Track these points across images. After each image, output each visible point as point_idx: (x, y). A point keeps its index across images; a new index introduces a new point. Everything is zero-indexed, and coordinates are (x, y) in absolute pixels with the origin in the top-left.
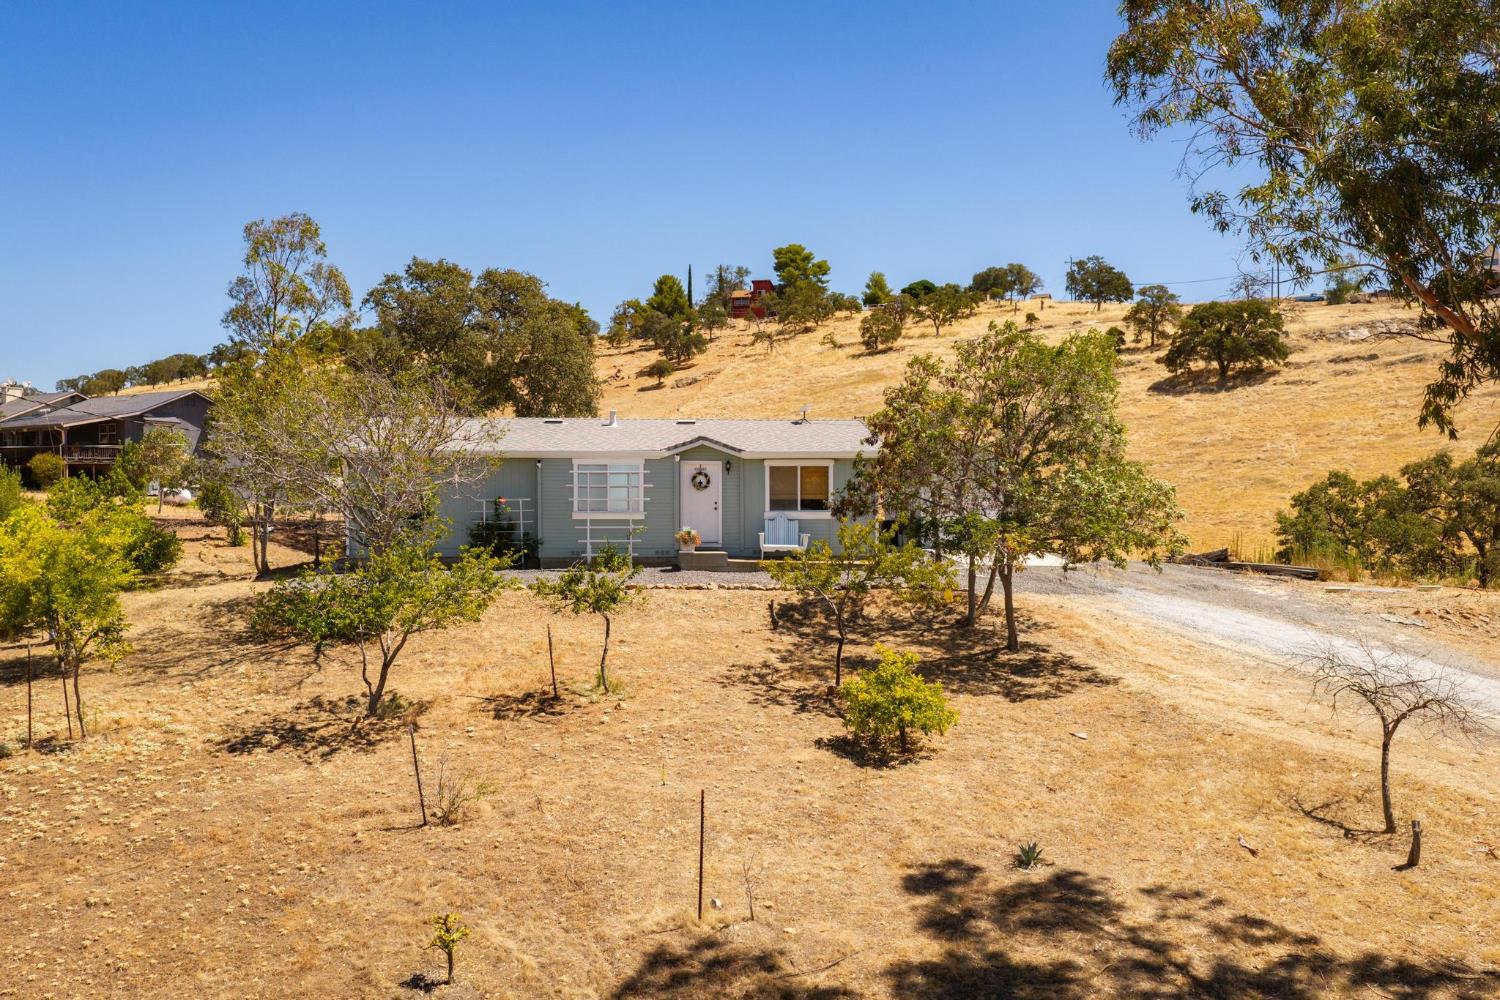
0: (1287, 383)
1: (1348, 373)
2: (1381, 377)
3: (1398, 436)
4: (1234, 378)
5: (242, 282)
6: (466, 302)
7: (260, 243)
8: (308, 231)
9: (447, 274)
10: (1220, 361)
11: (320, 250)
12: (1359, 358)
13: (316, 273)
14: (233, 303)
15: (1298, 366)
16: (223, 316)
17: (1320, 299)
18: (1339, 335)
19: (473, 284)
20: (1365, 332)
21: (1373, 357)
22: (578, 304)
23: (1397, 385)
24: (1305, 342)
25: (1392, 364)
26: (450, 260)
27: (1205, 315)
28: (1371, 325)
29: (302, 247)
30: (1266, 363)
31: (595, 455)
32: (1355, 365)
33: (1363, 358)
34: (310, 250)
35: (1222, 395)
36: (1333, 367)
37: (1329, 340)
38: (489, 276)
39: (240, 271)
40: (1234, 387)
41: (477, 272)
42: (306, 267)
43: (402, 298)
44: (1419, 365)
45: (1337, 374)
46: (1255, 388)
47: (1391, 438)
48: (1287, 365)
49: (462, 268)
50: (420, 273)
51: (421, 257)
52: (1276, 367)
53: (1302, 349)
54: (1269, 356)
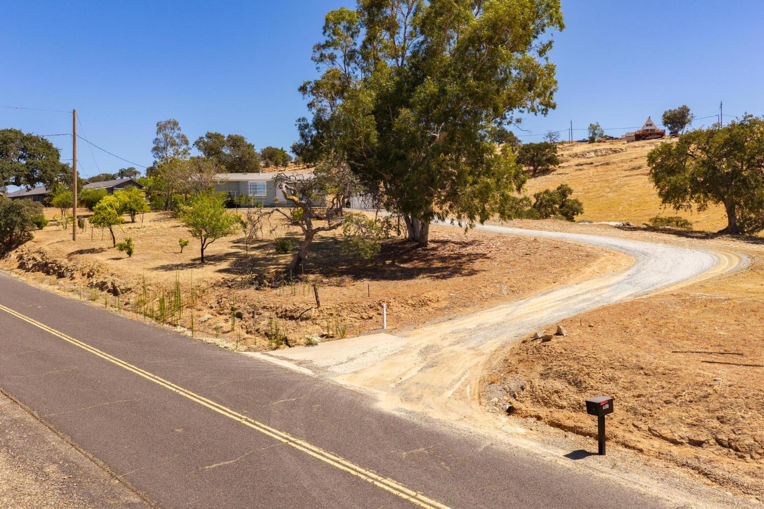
0: (558, 174)
1: (581, 170)
2: (592, 171)
3: (588, 192)
4: (539, 172)
5: (157, 139)
6: (223, 144)
7: (161, 128)
8: (175, 124)
9: (217, 136)
10: (534, 166)
11: (179, 129)
12: (586, 164)
13: (178, 137)
14: (154, 146)
15: (563, 167)
16: (151, 149)
17: (586, 141)
18: (583, 155)
19: (225, 139)
20: (593, 154)
21: (592, 163)
22: (282, 148)
23: (596, 174)
24: (569, 158)
25: (597, 166)
26: (219, 132)
27: (527, 148)
28: (595, 151)
29: (174, 129)
30: (551, 167)
31: (253, 180)
32: (585, 167)
33: (588, 164)
34: (176, 130)
35: (533, 179)
36: (577, 168)
37: (579, 157)
38: (229, 136)
39: (155, 136)
40: (538, 176)
41: (226, 136)
42: (175, 134)
43: (204, 143)
44: (606, 166)
45: (577, 170)
46: (546, 176)
47: (586, 193)
48: (559, 167)
49: (222, 134)
50: (209, 136)
51: (210, 132)
52: (555, 168)
53: (567, 161)
54: (552, 164)
